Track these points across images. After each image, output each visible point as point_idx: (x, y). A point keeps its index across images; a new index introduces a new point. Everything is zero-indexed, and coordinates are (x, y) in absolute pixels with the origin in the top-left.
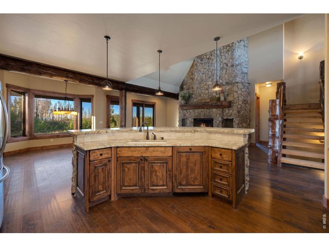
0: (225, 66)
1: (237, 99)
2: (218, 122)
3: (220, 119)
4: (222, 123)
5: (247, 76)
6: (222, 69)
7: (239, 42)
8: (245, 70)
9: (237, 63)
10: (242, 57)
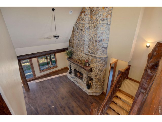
0: (92, 39)
1: (96, 68)
2: (85, 77)
3: (86, 76)
4: (87, 78)
5: (107, 50)
6: (90, 40)
7: (102, 21)
8: (105, 45)
9: (99, 39)
10: (104, 34)
